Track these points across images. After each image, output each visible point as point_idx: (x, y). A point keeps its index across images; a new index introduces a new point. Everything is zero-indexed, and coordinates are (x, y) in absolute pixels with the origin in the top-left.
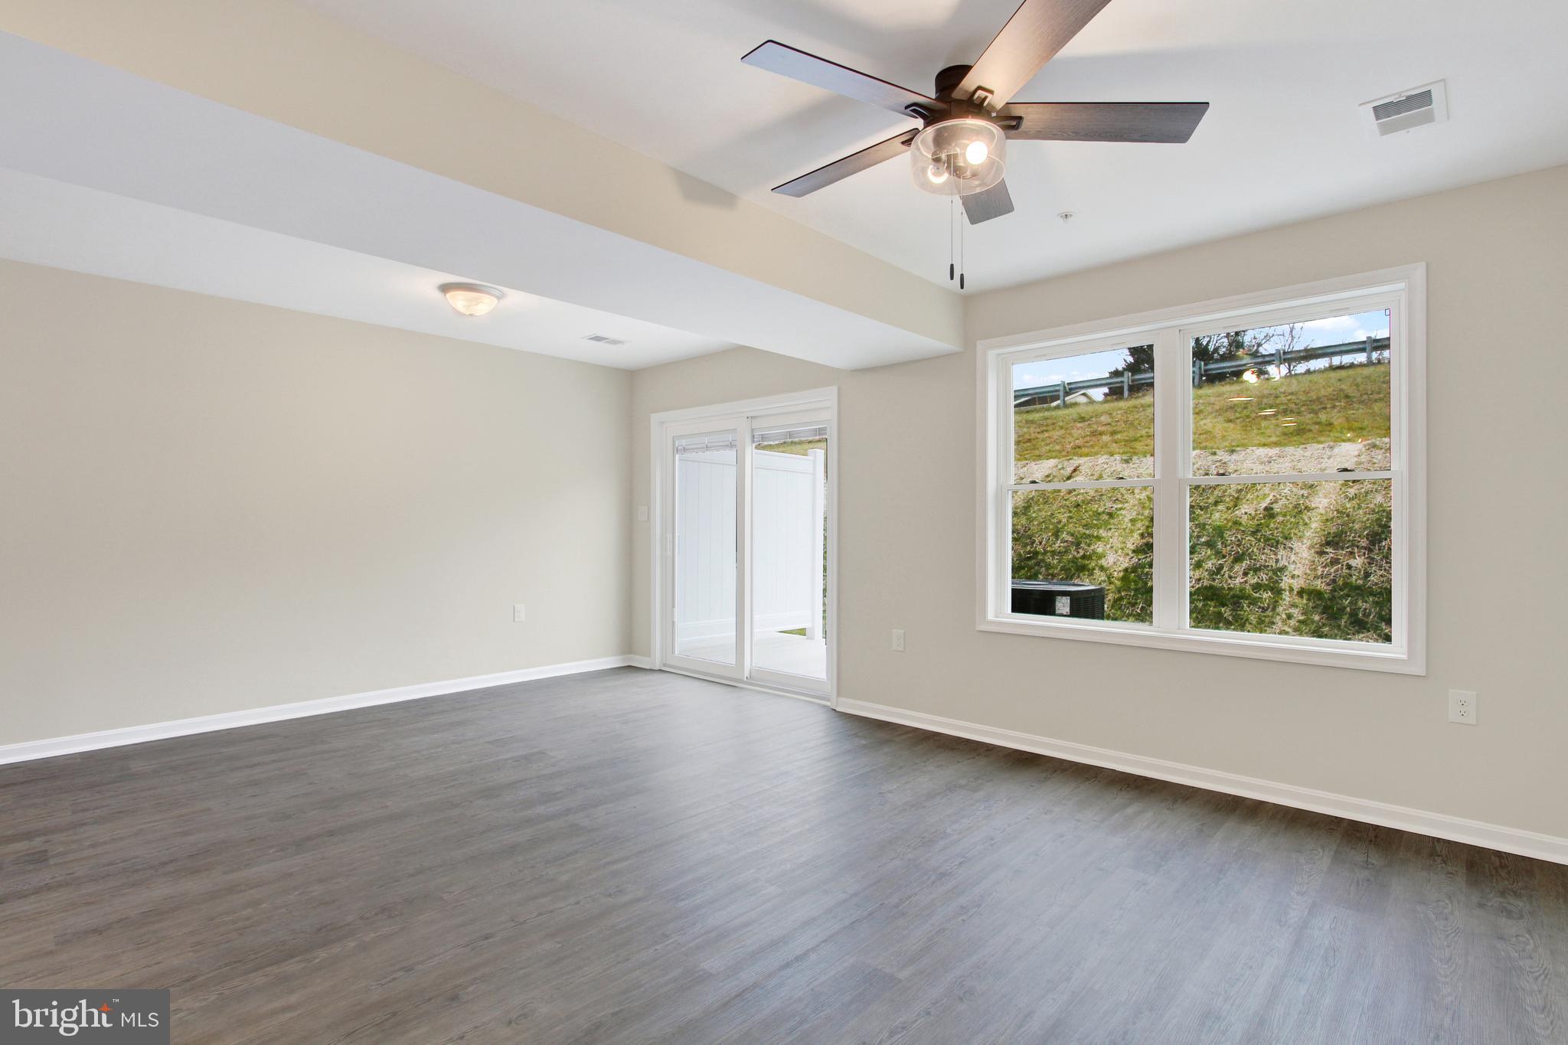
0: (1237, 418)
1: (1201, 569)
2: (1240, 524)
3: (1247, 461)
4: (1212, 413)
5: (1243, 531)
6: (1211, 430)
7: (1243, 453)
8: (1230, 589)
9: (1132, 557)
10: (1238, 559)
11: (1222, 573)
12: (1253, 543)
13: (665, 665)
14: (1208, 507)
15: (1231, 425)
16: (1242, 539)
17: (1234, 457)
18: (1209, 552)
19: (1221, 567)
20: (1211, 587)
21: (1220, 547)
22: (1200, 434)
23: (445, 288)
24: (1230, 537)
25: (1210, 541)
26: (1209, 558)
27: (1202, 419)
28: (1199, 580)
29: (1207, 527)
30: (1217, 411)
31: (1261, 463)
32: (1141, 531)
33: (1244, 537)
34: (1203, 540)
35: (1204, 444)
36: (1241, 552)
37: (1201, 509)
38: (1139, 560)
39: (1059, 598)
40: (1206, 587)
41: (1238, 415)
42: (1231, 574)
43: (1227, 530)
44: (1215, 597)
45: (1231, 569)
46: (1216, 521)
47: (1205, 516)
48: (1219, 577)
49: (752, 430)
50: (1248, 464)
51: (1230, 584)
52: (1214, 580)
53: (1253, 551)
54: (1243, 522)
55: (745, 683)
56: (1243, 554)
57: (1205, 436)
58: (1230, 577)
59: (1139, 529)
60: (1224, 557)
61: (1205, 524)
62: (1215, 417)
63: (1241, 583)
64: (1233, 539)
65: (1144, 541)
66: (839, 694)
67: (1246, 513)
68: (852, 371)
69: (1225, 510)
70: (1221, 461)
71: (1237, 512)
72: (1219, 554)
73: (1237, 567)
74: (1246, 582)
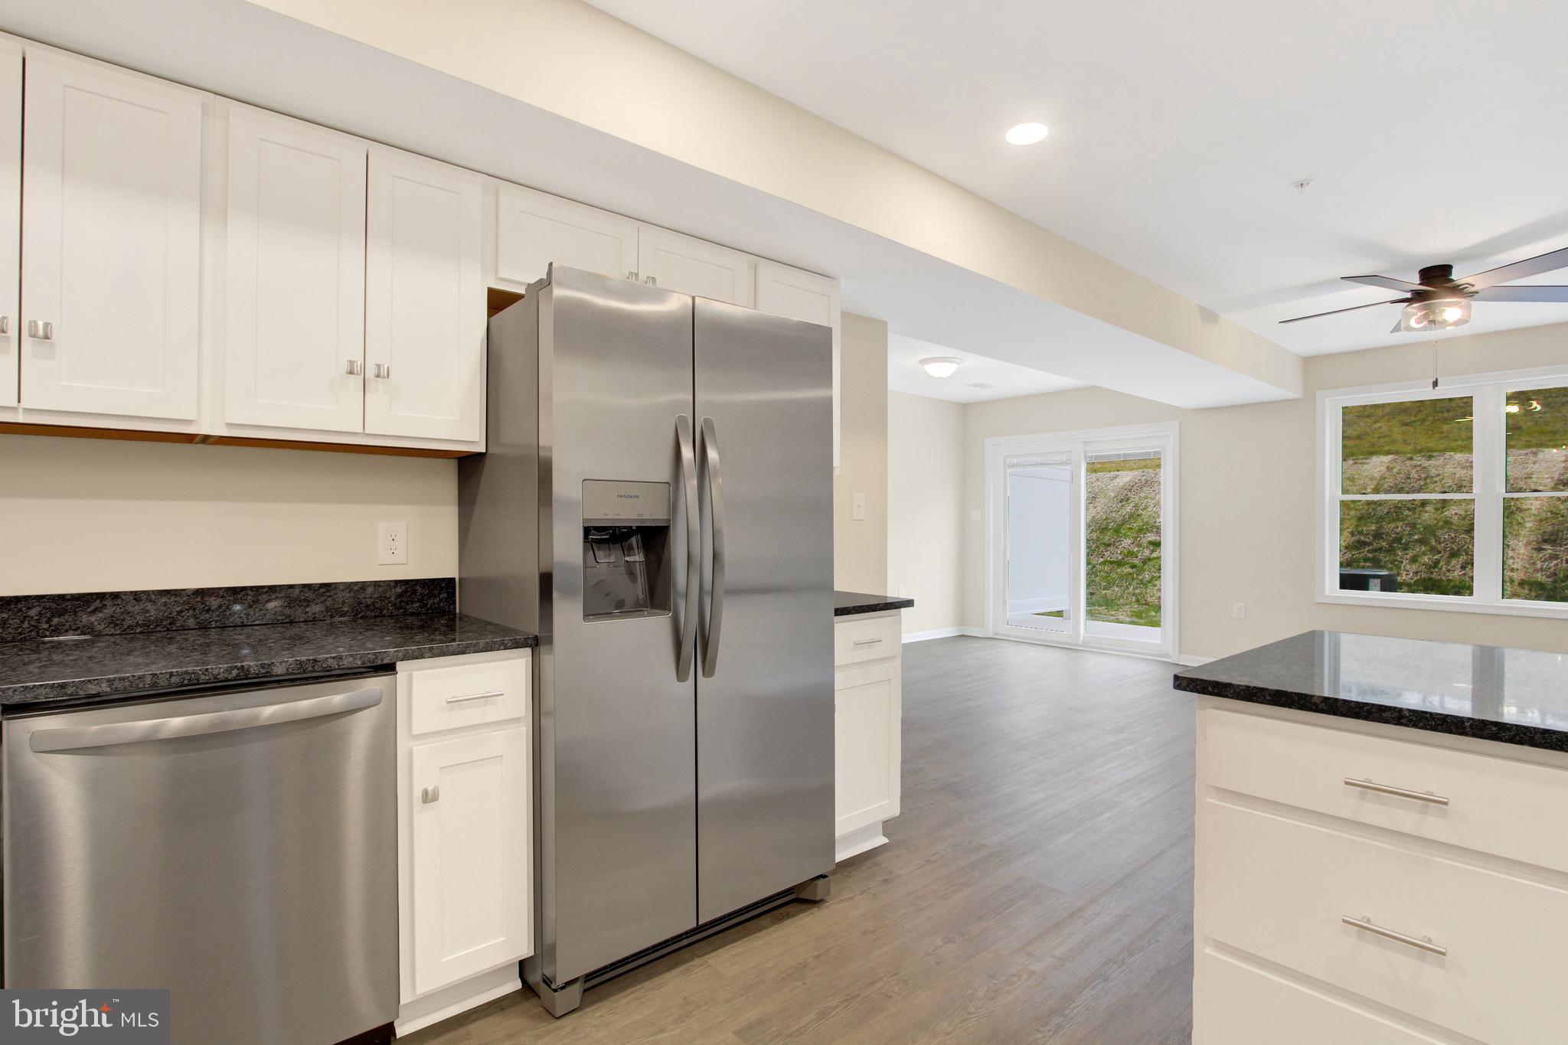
0: (1414, 422)
1: (1417, 564)
2: (1452, 523)
3: (1448, 466)
4: (1383, 416)
5: (1456, 530)
6: (1388, 433)
7: (1442, 458)
8: (1450, 581)
9: (1345, 553)
10: (1454, 554)
11: (1440, 566)
12: (1468, 541)
13: (996, 634)
14: (1415, 509)
15: (1412, 429)
16: (1456, 537)
17: (1433, 462)
18: (1423, 549)
19: (1437, 562)
20: (1430, 579)
21: (1434, 543)
22: (1379, 438)
23: (923, 362)
24: (1444, 535)
25: (1423, 538)
26: (1424, 554)
27: (1375, 423)
28: (1417, 573)
29: (1417, 526)
30: (1388, 414)
31: (1463, 468)
32: (1350, 530)
33: (1457, 535)
34: (1416, 537)
35: (1386, 448)
36: (1456, 548)
37: (1409, 509)
38: (1353, 555)
39: (1371, 580)
40: (1425, 579)
41: (1413, 419)
42: (1449, 568)
43: (1440, 529)
44: (1435, 588)
45: (1448, 563)
46: (1425, 521)
47: (1413, 517)
48: (1436, 570)
49: (1085, 451)
50: (1449, 469)
51: (1448, 576)
52: (1432, 573)
53: (1468, 547)
54: (1454, 522)
55: (1081, 646)
56: (1459, 550)
57: (1384, 440)
58: (1449, 571)
59: (1348, 528)
60: (1439, 552)
61: (1415, 524)
62: (1389, 420)
63: (1459, 575)
64: (1446, 537)
65: (1356, 538)
66: (1180, 652)
67: (1456, 514)
68: (1194, 410)
69: (1433, 510)
70: (1420, 465)
71: (1447, 513)
72: (1434, 550)
73: (1454, 562)
74: (1465, 574)
